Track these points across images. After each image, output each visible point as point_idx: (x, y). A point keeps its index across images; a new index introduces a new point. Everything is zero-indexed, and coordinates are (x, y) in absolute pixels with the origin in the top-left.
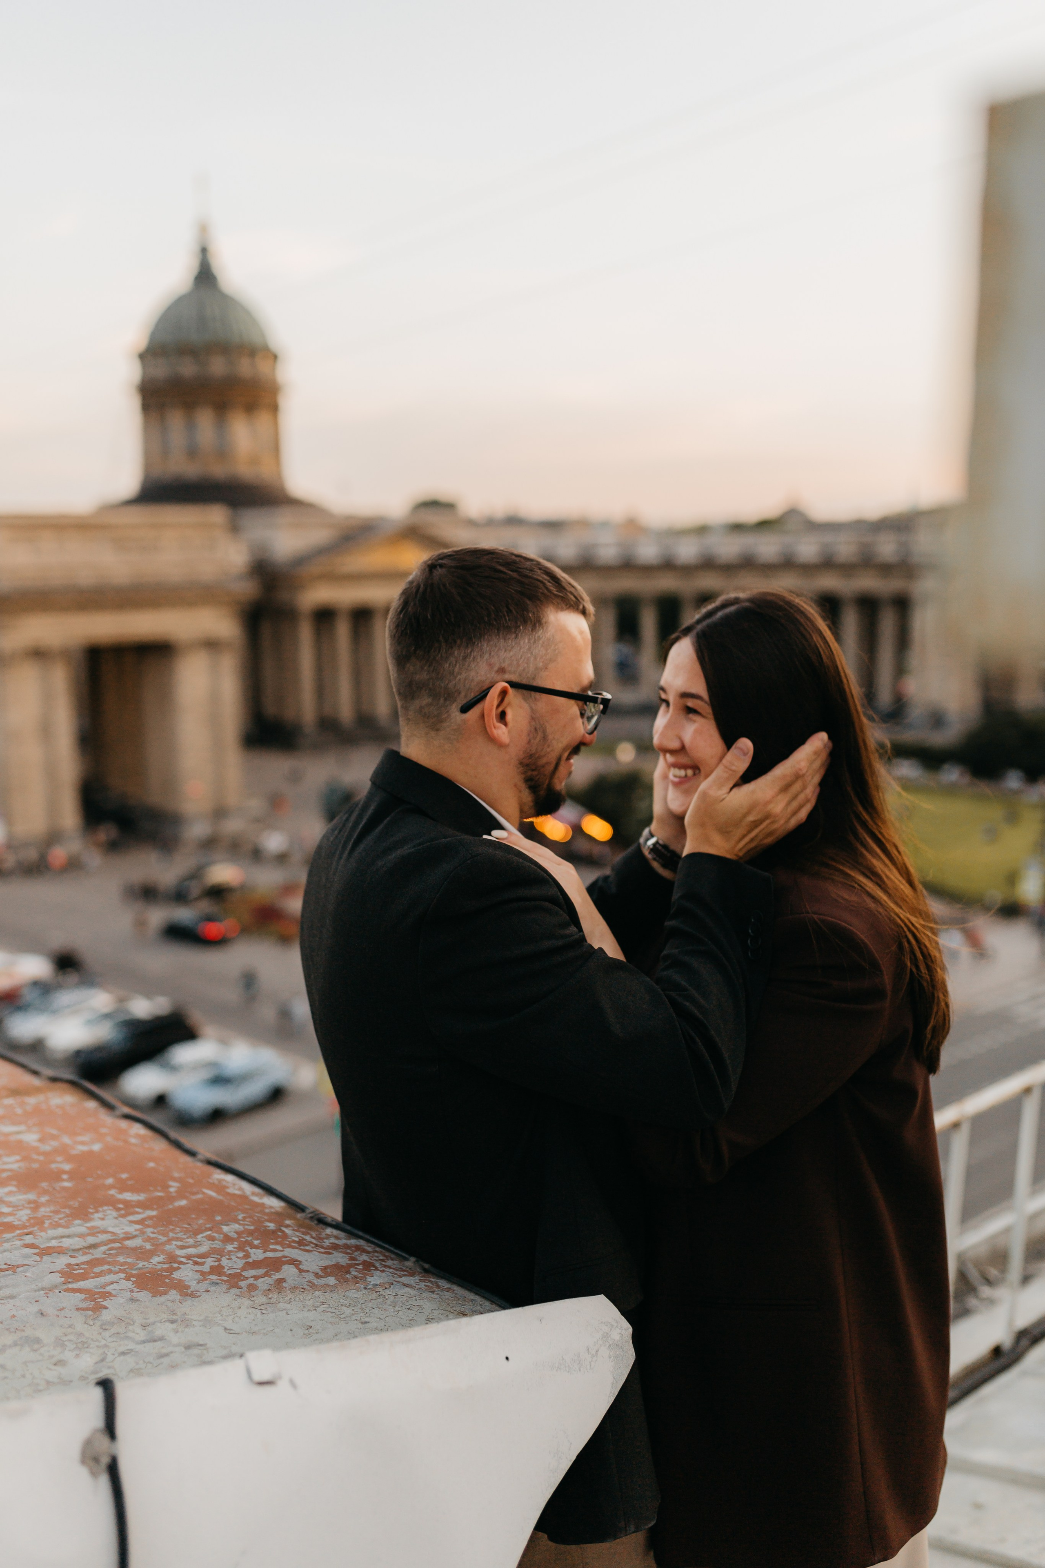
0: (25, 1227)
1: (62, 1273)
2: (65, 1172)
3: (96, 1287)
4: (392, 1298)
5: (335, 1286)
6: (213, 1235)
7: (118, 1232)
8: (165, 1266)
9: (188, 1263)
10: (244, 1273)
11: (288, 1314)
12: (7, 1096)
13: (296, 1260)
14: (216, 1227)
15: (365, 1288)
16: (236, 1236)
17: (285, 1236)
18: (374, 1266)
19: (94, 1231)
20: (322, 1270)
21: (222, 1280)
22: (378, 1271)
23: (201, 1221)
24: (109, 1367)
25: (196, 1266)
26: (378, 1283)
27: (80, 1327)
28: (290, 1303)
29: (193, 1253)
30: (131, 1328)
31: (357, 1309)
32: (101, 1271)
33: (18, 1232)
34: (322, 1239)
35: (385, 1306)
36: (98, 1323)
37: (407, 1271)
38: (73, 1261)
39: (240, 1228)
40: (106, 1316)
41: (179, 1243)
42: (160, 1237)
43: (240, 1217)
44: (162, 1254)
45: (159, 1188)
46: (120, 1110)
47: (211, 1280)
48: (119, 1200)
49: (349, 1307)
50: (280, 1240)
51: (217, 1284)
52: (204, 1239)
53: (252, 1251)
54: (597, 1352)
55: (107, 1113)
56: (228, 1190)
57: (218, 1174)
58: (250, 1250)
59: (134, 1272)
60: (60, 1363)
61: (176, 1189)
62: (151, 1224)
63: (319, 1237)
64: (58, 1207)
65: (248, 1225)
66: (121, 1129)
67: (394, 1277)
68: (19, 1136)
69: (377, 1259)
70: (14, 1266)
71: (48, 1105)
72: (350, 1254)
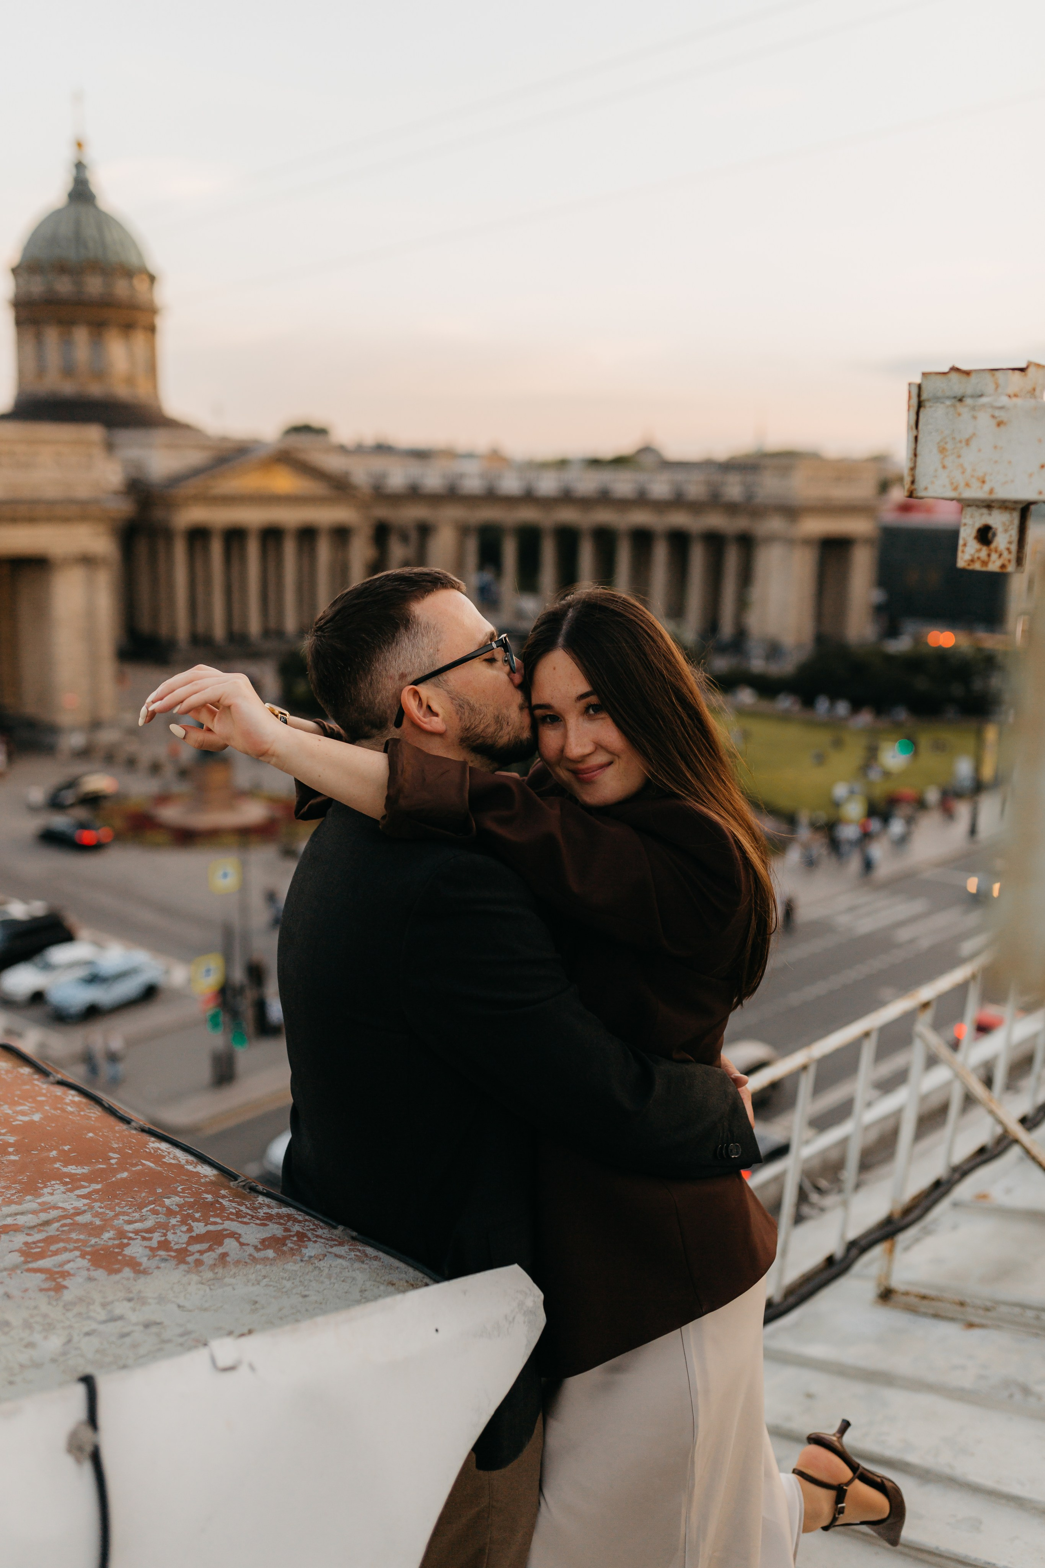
1: (22, 1252)
2: (10, 1145)
3: (55, 1266)
4: (326, 1271)
5: (274, 1259)
6: (156, 1208)
7: (68, 1208)
8: (116, 1242)
9: (137, 1239)
10: (191, 1248)
11: (234, 1289)
13: (237, 1234)
14: (158, 1200)
15: (302, 1261)
16: (178, 1209)
17: (223, 1208)
18: (307, 1237)
19: (46, 1207)
21: (170, 1256)
22: (311, 1242)
23: (143, 1195)
24: (76, 1349)
25: (145, 1242)
26: (313, 1255)
27: (44, 1308)
28: (235, 1277)
29: (140, 1228)
30: (91, 1307)
31: (297, 1282)
32: (57, 1249)
34: (256, 1209)
35: (321, 1279)
36: (61, 1304)
37: (337, 1241)
38: (30, 1239)
39: (180, 1201)
40: (67, 1296)
41: (126, 1218)
42: (108, 1212)
43: (179, 1189)
44: (112, 1231)
45: (101, 1160)
46: (54, 1077)
47: (160, 1256)
48: (66, 1172)
49: (289, 1280)
50: (218, 1212)
51: (167, 1260)
52: (149, 1213)
53: (194, 1224)
54: (514, 1318)
55: (42, 1080)
56: (164, 1160)
57: (153, 1142)
58: (192, 1224)
59: (88, 1249)
60: (30, 1345)
61: (116, 1160)
62: (97, 1198)
63: (253, 1207)
64: (8, 1182)
65: (188, 1197)
66: (56, 1096)
67: (325, 1247)
69: (308, 1228)
72: (284, 1224)
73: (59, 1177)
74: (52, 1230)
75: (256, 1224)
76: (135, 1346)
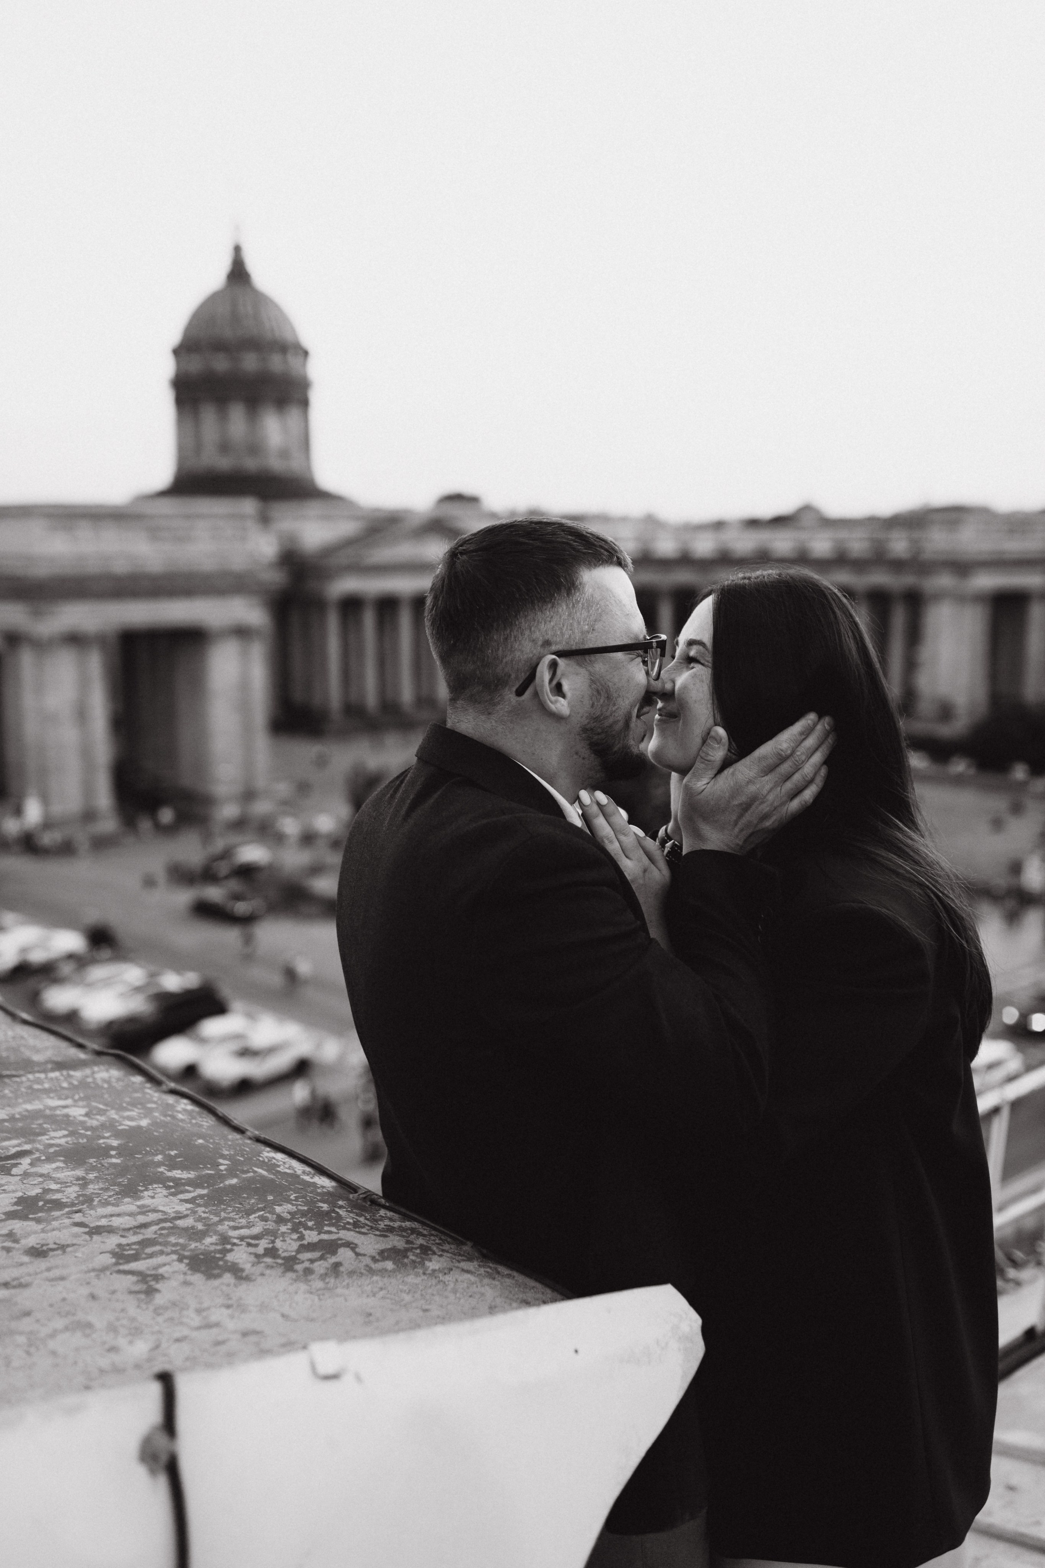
0: (73, 1204)
1: (114, 1254)
2: (113, 1148)
3: (148, 1269)
4: (452, 1285)
5: (394, 1271)
6: (265, 1215)
7: (169, 1212)
9: (241, 1245)
10: (300, 1256)
11: (346, 1300)
12: (53, 1070)
13: (353, 1243)
14: (268, 1207)
15: (424, 1274)
16: (289, 1217)
17: (339, 1217)
18: (430, 1249)
19: (144, 1210)
20: (379, 1254)
21: (277, 1263)
22: (436, 1256)
23: (253, 1201)
24: (164, 1355)
25: (250, 1248)
26: (437, 1268)
27: (132, 1311)
28: (348, 1288)
29: (247, 1234)
30: (185, 1313)
31: (418, 1295)
32: (153, 1253)
33: (67, 1210)
34: (376, 1221)
35: (445, 1293)
36: (151, 1308)
37: (466, 1256)
38: (124, 1241)
39: (292, 1209)
40: (159, 1299)
41: (232, 1224)
42: (212, 1217)
43: (292, 1197)
44: (215, 1235)
45: (209, 1166)
46: (167, 1085)
47: (266, 1263)
48: (168, 1177)
49: (408, 1293)
50: (334, 1221)
51: (272, 1267)
52: (257, 1220)
53: (307, 1233)
54: (667, 1344)
55: (154, 1089)
56: (278, 1169)
57: (268, 1152)
58: (304, 1232)
59: (187, 1253)
60: (113, 1349)
61: (226, 1166)
62: (202, 1203)
63: (373, 1219)
64: (107, 1184)
65: (301, 1205)
66: (168, 1104)
67: (452, 1262)
68: (66, 1111)
69: (434, 1243)
70: (63, 1246)
71: (94, 1079)
72: (406, 1237)
74: (149, 1233)
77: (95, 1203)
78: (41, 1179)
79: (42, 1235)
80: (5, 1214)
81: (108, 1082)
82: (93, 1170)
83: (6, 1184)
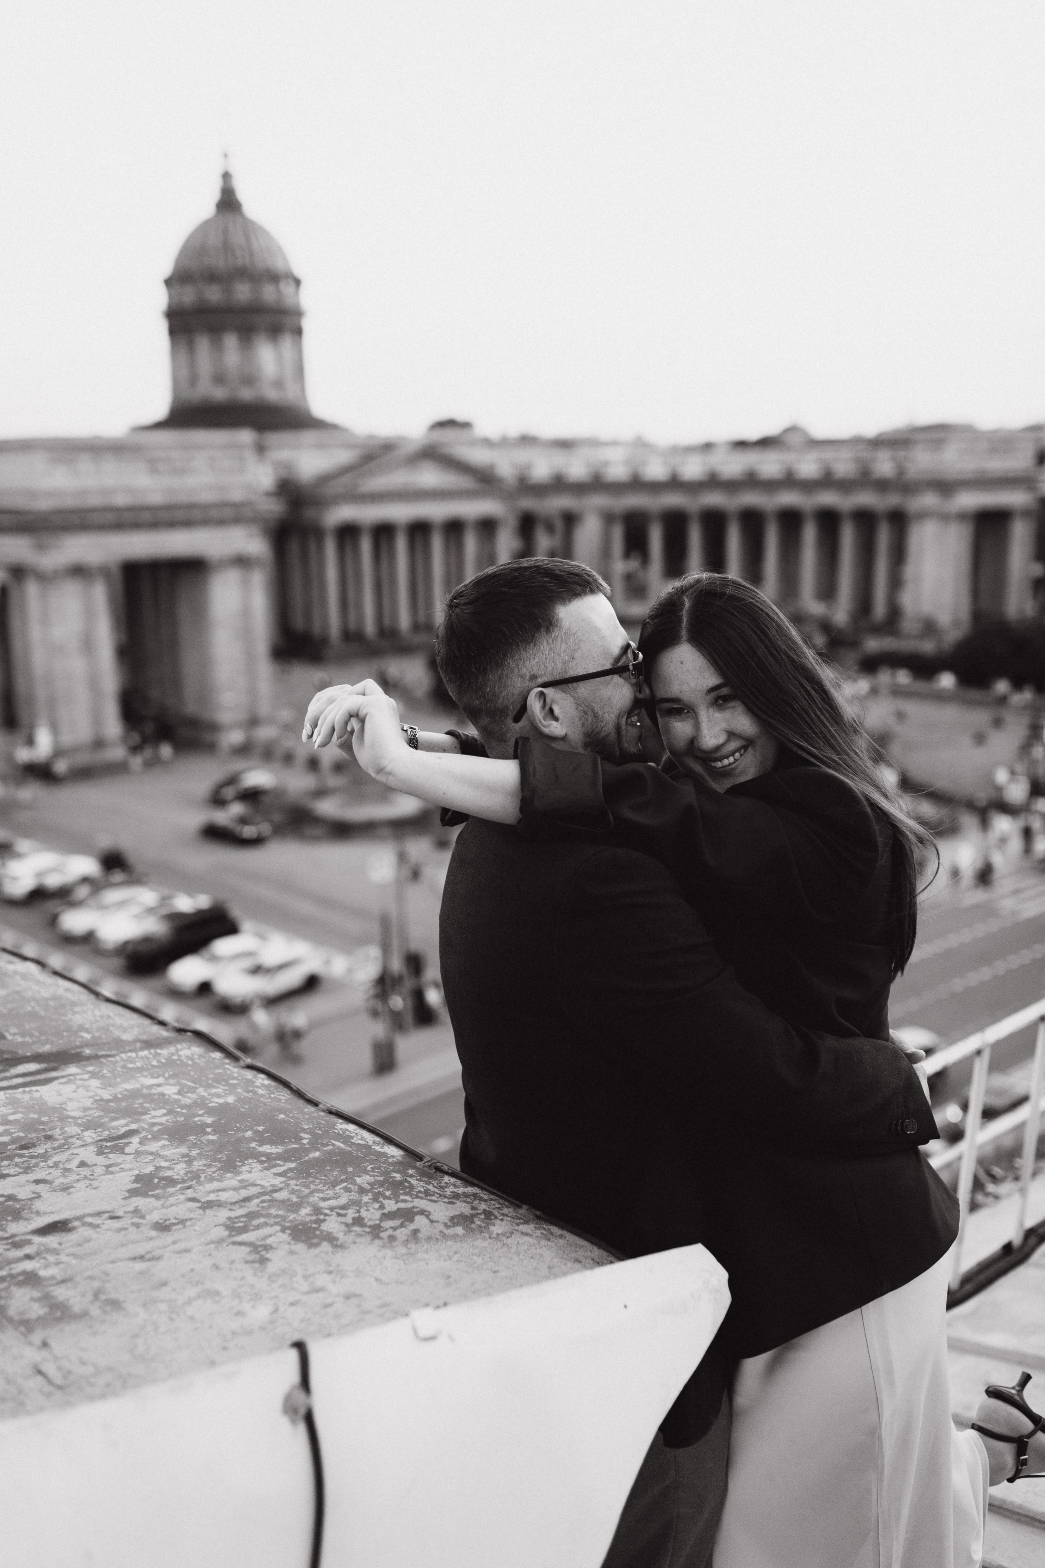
0: (184, 1181)
1: (227, 1227)
2: (208, 1126)
3: (257, 1239)
4: (514, 1248)
5: (464, 1236)
6: (348, 1186)
7: (266, 1185)
10: (383, 1224)
11: (427, 1264)
12: (142, 1049)
13: (426, 1211)
14: (350, 1179)
15: (490, 1238)
16: (369, 1187)
17: (412, 1187)
18: (493, 1215)
19: (245, 1184)
21: (365, 1231)
22: (498, 1221)
23: (336, 1173)
24: (282, 1318)
25: (340, 1218)
26: (500, 1232)
27: (250, 1279)
28: (427, 1252)
29: (335, 1205)
30: (294, 1279)
31: (487, 1258)
32: (259, 1224)
33: (179, 1186)
34: (443, 1188)
35: (510, 1255)
36: (266, 1275)
37: (523, 1219)
38: (233, 1214)
39: (371, 1180)
40: (272, 1267)
41: (321, 1195)
42: (303, 1189)
43: (369, 1168)
44: (309, 1207)
45: (293, 1140)
46: (244, 1061)
47: (355, 1231)
48: (260, 1152)
49: (479, 1256)
50: (407, 1190)
51: (362, 1236)
52: (342, 1191)
53: (386, 1202)
54: (700, 1297)
55: (233, 1064)
56: (352, 1141)
57: (341, 1124)
58: (384, 1201)
59: (288, 1224)
60: (239, 1313)
61: (308, 1140)
62: (293, 1176)
63: (440, 1186)
64: (209, 1160)
65: (378, 1176)
66: (247, 1079)
67: (512, 1225)
68: (160, 1089)
69: (494, 1207)
70: (183, 1220)
71: (179, 1056)
72: (470, 1203)
73: (256, 1156)
74: (253, 1205)
75: (445, 1202)
76: (337, 1316)
77: (202, 1179)
78: (151, 1158)
79: (163, 1210)
80: (129, 1191)
81: (191, 1059)
82: (194, 1147)
83: (122, 1162)
